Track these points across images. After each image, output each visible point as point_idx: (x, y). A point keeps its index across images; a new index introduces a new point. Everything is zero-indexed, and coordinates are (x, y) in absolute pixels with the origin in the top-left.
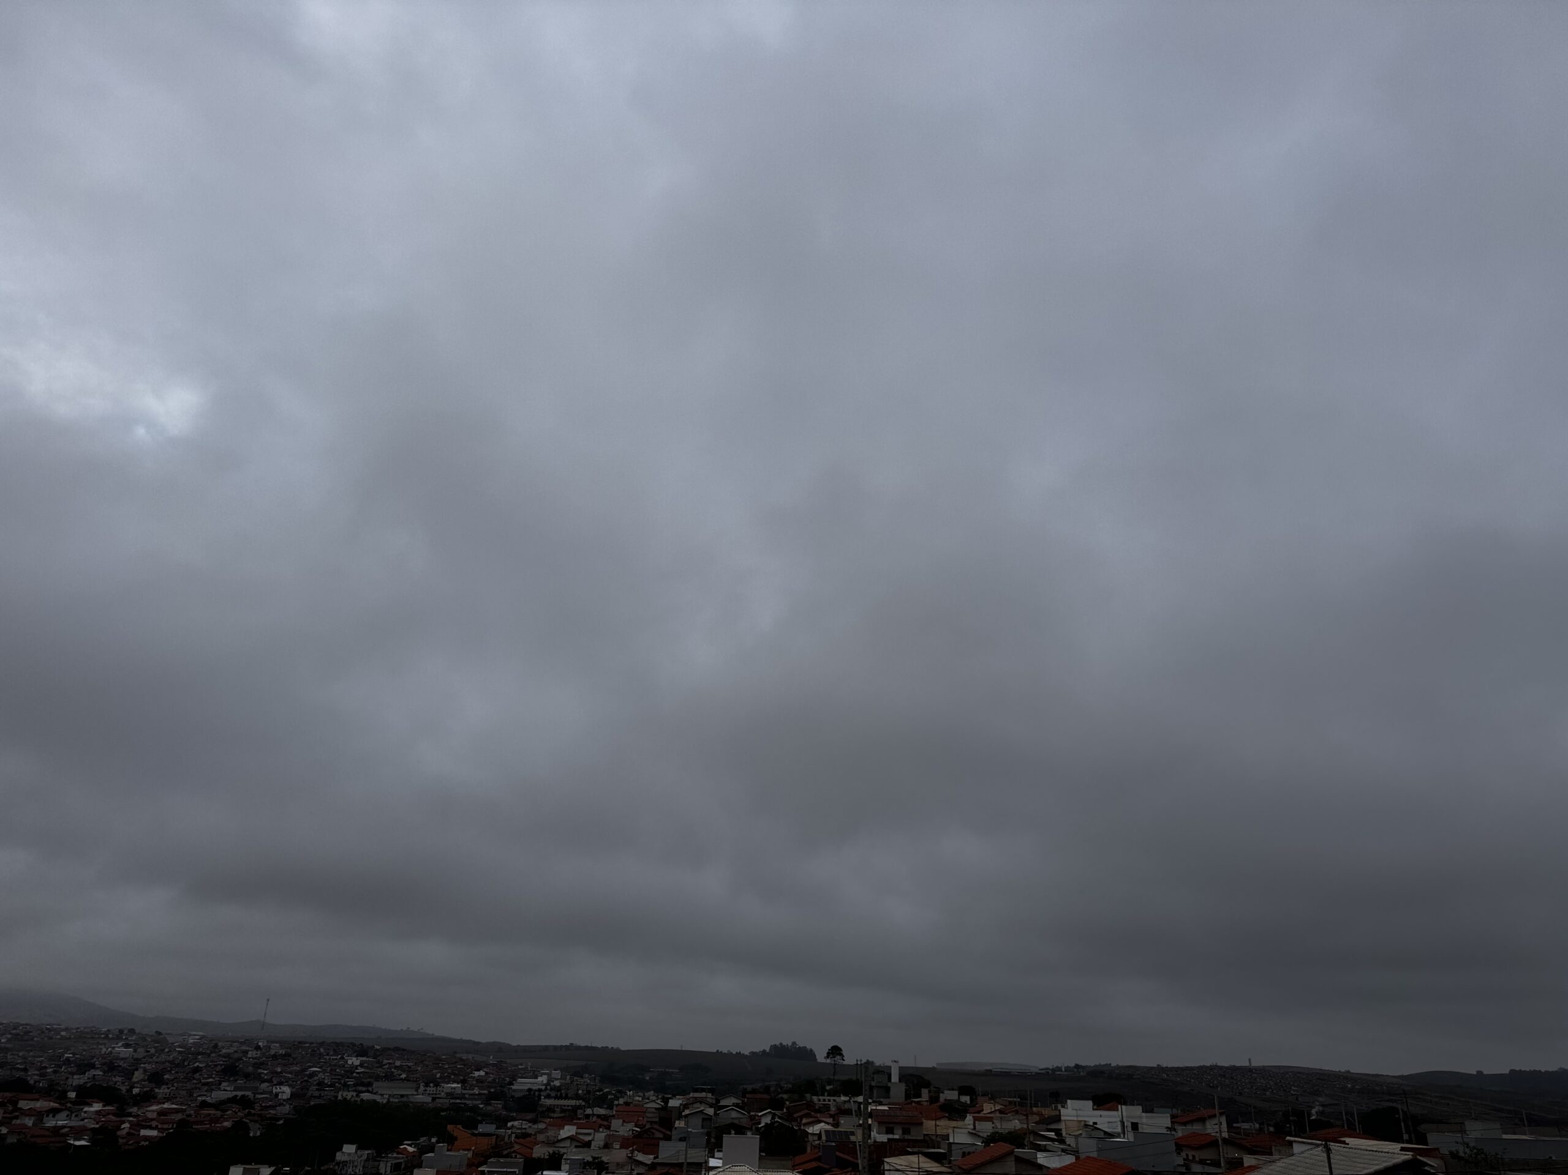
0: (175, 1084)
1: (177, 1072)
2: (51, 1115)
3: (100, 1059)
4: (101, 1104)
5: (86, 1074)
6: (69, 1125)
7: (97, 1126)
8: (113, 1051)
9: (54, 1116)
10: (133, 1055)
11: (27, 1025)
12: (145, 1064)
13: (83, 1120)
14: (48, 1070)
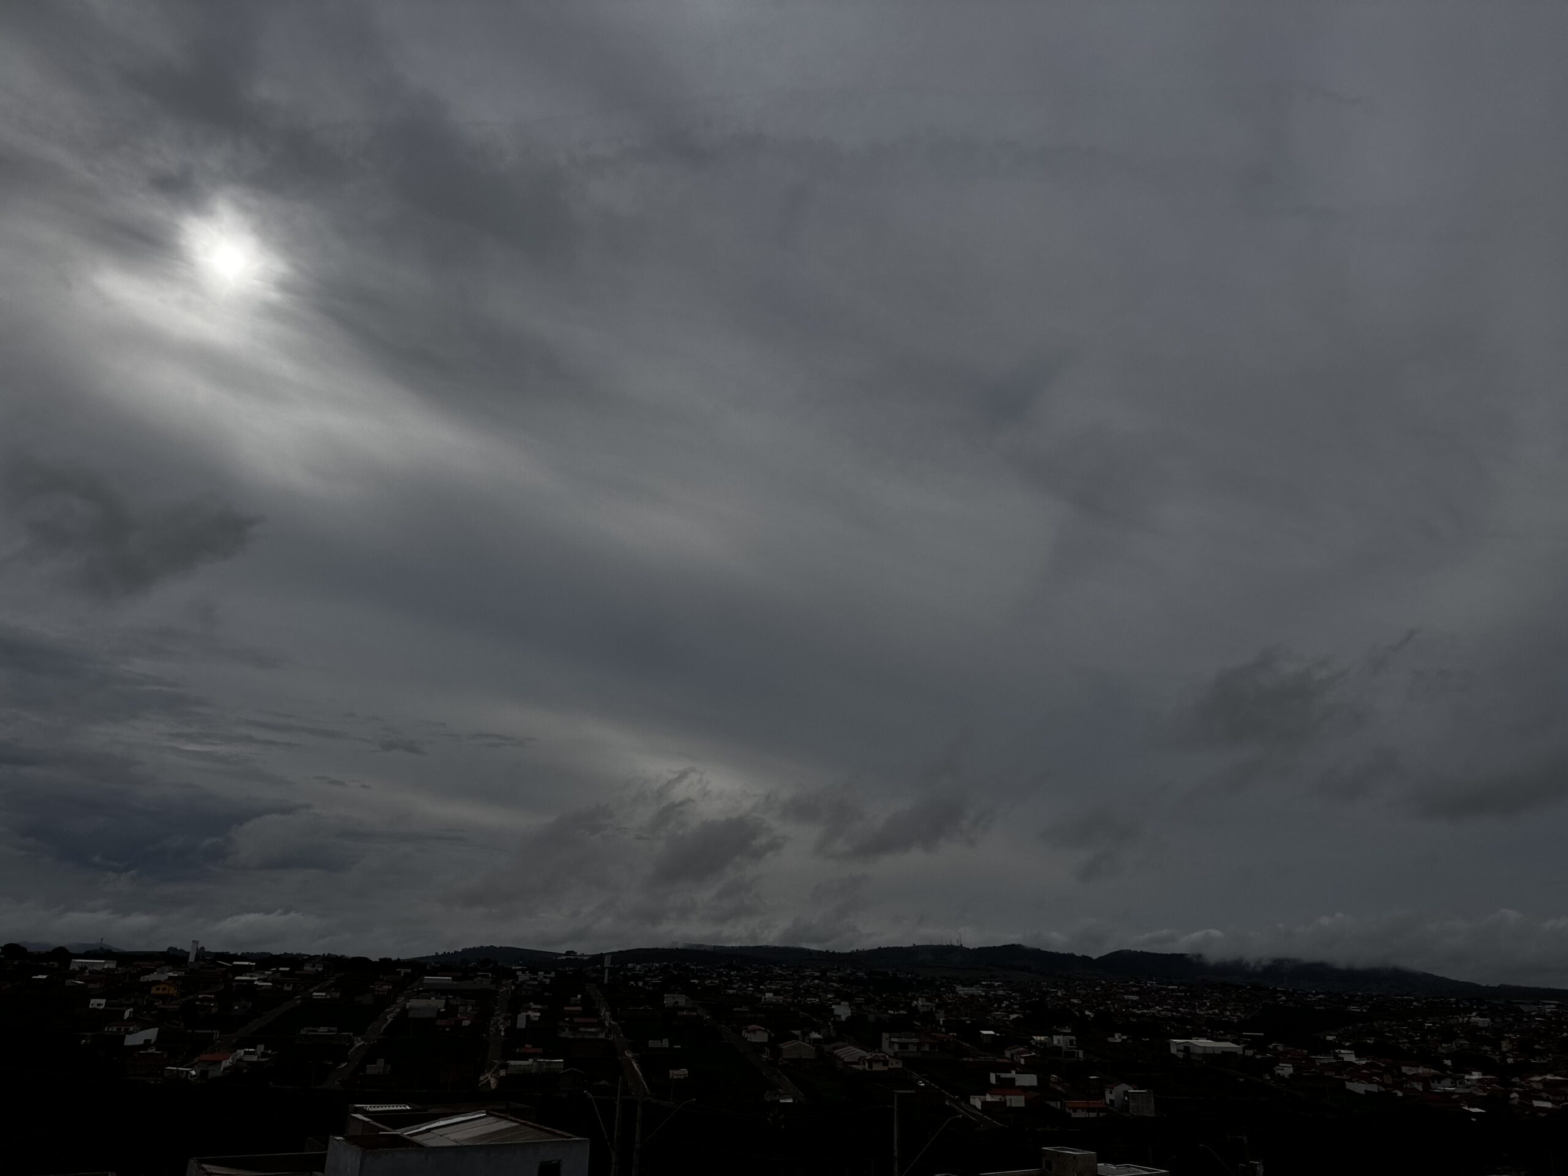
0: (1550, 1055)
1: (1546, 1043)
2: (1436, 1082)
3: (1461, 1028)
4: (1480, 1073)
5: (1454, 1044)
6: (1457, 1091)
7: (1485, 1094)
8: (1470, 1020)
9: (1439, 1083)
10: (1492, 1025)
11: (1379, 996)
12: (1507, 1033)
13: (1468, 1087)
14: (1416, 1039)
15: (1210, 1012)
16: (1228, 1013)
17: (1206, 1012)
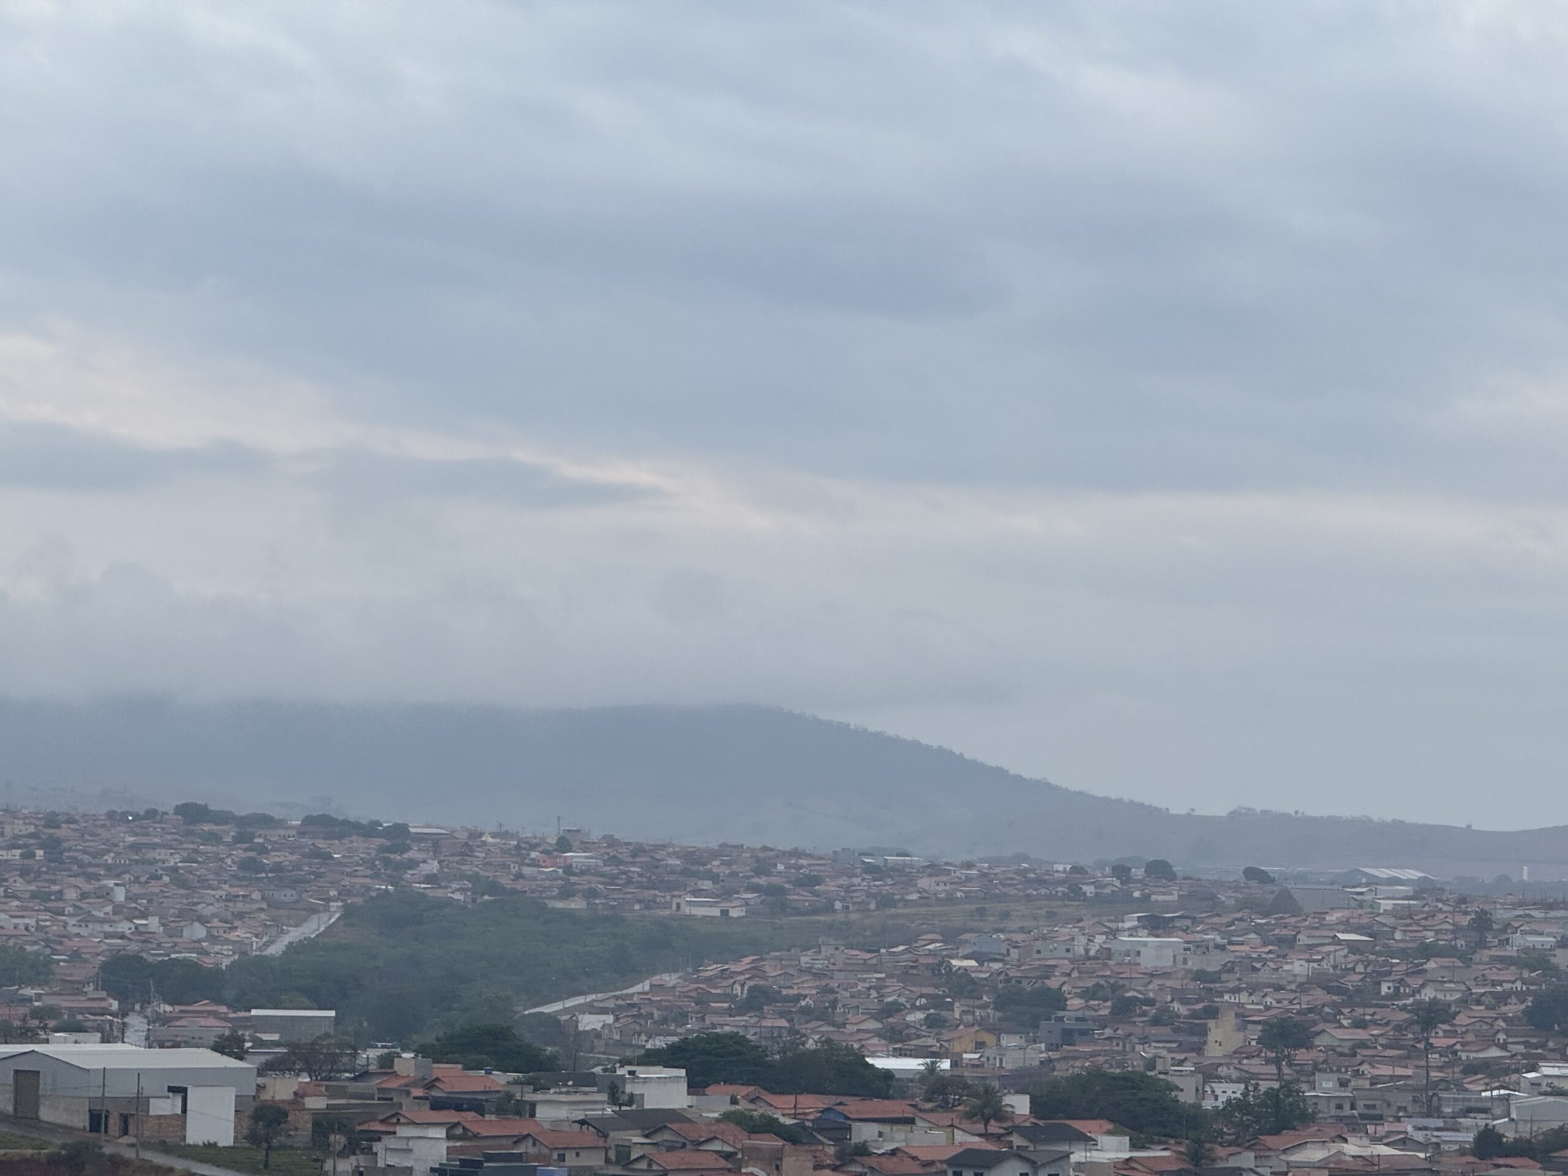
0: (1365, 1068)
1: (1360, 1024)
3: (1075, 974)
4: (1124, 1141)
5: (1042, 1031)
8: (1114, 947)
10: (1186, 962)
11: (796, 853)
12: (1236, 991)
14: (910, 1018)
15: (125, 927)
16: (200, 931)
17: (107, 928)
